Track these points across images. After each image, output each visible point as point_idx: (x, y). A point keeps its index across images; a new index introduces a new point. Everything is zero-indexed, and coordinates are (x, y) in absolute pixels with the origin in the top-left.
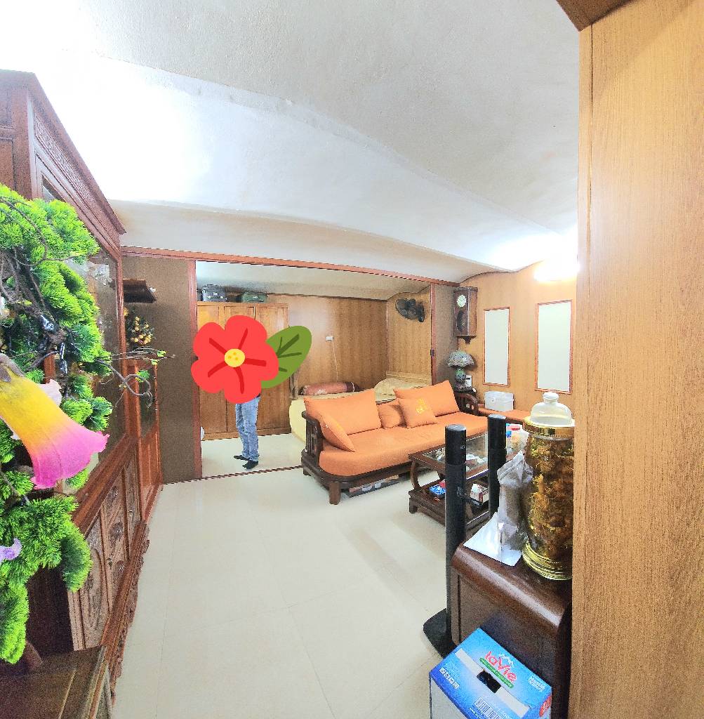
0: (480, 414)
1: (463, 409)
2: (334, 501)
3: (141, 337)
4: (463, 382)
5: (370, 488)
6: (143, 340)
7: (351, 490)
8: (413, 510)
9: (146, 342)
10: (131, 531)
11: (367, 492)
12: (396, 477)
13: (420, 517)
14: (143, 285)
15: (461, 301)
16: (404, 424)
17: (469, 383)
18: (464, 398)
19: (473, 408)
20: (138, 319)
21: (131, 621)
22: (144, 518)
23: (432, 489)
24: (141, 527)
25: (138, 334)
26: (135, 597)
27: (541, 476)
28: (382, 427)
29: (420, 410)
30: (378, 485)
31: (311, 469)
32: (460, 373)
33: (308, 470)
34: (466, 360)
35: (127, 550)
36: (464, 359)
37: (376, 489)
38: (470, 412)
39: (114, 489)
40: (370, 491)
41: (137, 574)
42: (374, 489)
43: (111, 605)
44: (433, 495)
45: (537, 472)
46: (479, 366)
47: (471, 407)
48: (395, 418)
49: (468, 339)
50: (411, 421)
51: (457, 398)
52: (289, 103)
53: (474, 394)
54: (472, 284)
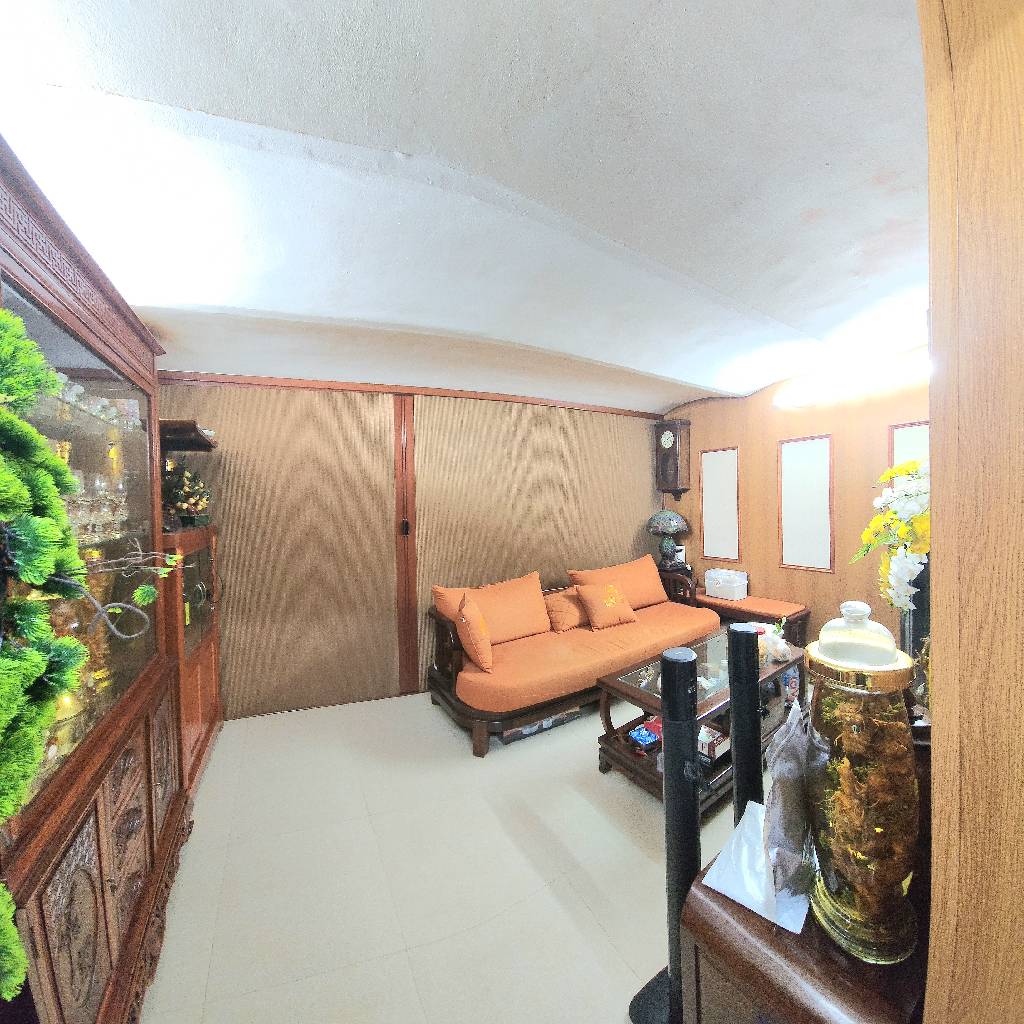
0: (700, 605)
1: (673, 596)
2: (479, 752)
3: (192, 501)
4: (672, 558)
5: (535, 728)
6: (196, 504)
7: (506, 734)
8: (605, 768)
9: (200, 508)
10: (159, 813)
11: (531, 734)
12: (577, 709)
13: (616, 781)
14: (191, 427)
15: (667, 440)
16: (587, 624)
17: (680, 557)
18: (675, 581)
19: (688, 595)
20: (188, 474)
21: (151, 974)
22: (186, 783)
23: (634, 734)
24: (180, 801)
25: (189, 495)
26: (161, 930)
27: (845, 760)
28: (552, 629)
29: (610, 603)
30: (546, 723)
31: (443, 696)
32: (669, 544)
33: (439, 699)
34: (675, 524)
35: (151, 847)
36: (674, 523)
37: (546, 729)
38: (684, 601)
39: (128, 753)
40: (535, 733)
41: (167, 886)
42: (541, 730)
43: (115, 955)
44: (635, 743)
45: (836, 753)
46: (696, 531)
47: (685, 594)
48: (573, 615)
49: (678, 494)
50: (598, 619)
51: (663, 580)
52: (398, 155)
53: (689, 574)
54: (682, 414)
